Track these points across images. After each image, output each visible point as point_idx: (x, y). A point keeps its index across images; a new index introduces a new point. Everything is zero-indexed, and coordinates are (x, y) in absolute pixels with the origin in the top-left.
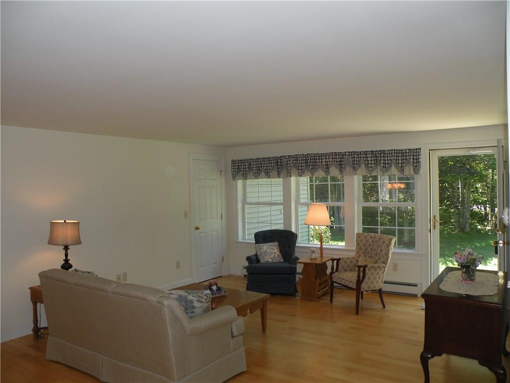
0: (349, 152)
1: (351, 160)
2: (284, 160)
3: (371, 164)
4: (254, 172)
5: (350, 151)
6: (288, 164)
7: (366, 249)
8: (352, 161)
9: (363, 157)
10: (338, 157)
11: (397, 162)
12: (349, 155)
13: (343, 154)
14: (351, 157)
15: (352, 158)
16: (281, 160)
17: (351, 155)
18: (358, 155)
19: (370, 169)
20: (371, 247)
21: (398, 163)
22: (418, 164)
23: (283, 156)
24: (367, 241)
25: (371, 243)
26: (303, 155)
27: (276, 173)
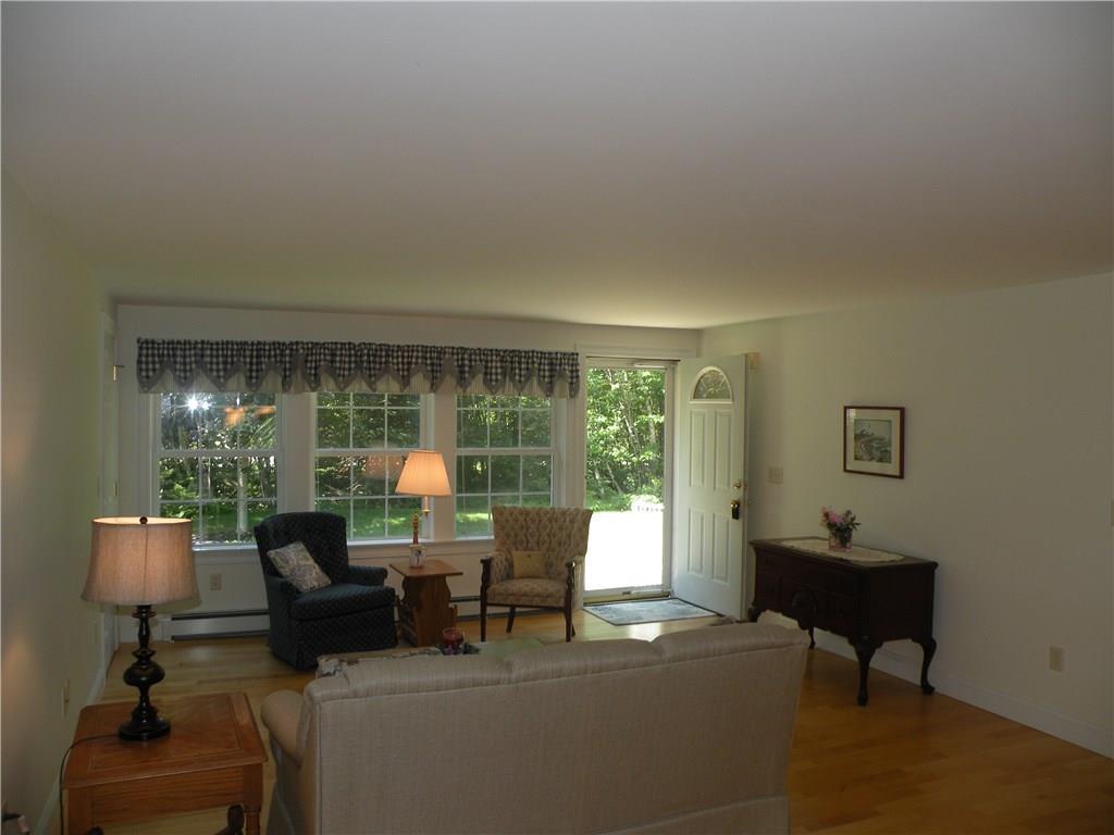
0: (453, 348)
1: (456, 364)
2: (301, 351)
3: (497, 374)
4: (215, 374)
5: (456, 346)
6: (306, 361)
7: (516, 536)
8: (459, 366)
9: (481, 360)
10: (428, 355)
11: (542, 373)
12: (453, 354)
13: (441, 351)
14: (455, 357)
15: (458, 360)
16: (291, 350)
17: (458, 354)
18: (471, 355)
19: (494, 383)
20: (525, 531)
21: (544, 377)
22: (574, 380)
23: (297, 343)
24: (516, 521)
25: (524, 523)
26: (350, 344)
27: (280, 379)
